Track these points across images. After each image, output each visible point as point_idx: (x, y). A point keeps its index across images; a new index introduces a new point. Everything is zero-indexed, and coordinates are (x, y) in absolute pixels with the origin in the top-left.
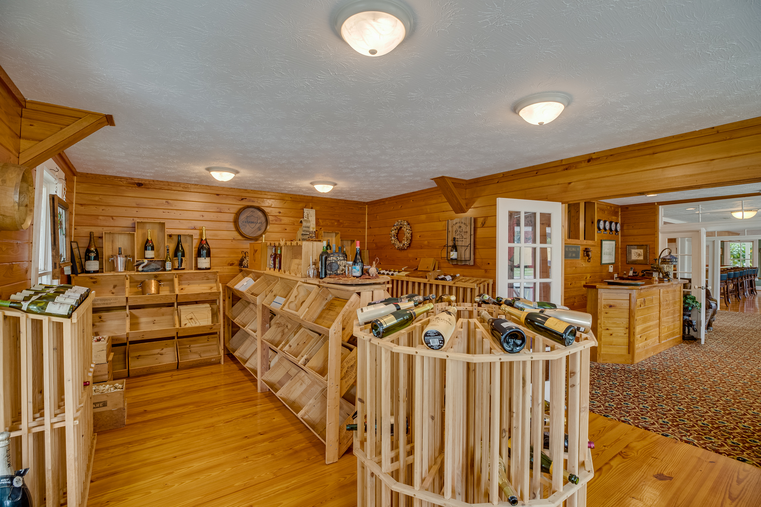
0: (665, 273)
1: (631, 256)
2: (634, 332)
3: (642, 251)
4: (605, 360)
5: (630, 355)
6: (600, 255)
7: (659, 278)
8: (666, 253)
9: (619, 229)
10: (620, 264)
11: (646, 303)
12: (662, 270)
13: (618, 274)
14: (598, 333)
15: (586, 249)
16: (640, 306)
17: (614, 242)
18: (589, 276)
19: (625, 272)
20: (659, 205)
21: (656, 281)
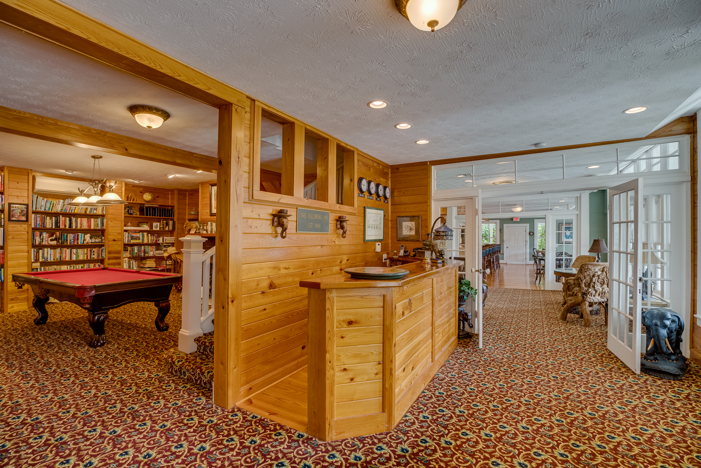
0: (439, 252)
1: (402, 231)
2: (391, 369)
3: (413, 223)
4: (341, 433)
5: (385, 415)
6: (362, 228)
7: (431, 259)
8: (438, 225)
9: (388, 195)
10: (390, 241)
11: (413, 306)
12: (435, 248)
13: (388, 254)
14: (327, 380)
15: (340, 217)
16: (403, 313)
17: (382, 212)
18: (345, 258)
19: (395, 252)
20: (432, 165)
21: (428, 264)
